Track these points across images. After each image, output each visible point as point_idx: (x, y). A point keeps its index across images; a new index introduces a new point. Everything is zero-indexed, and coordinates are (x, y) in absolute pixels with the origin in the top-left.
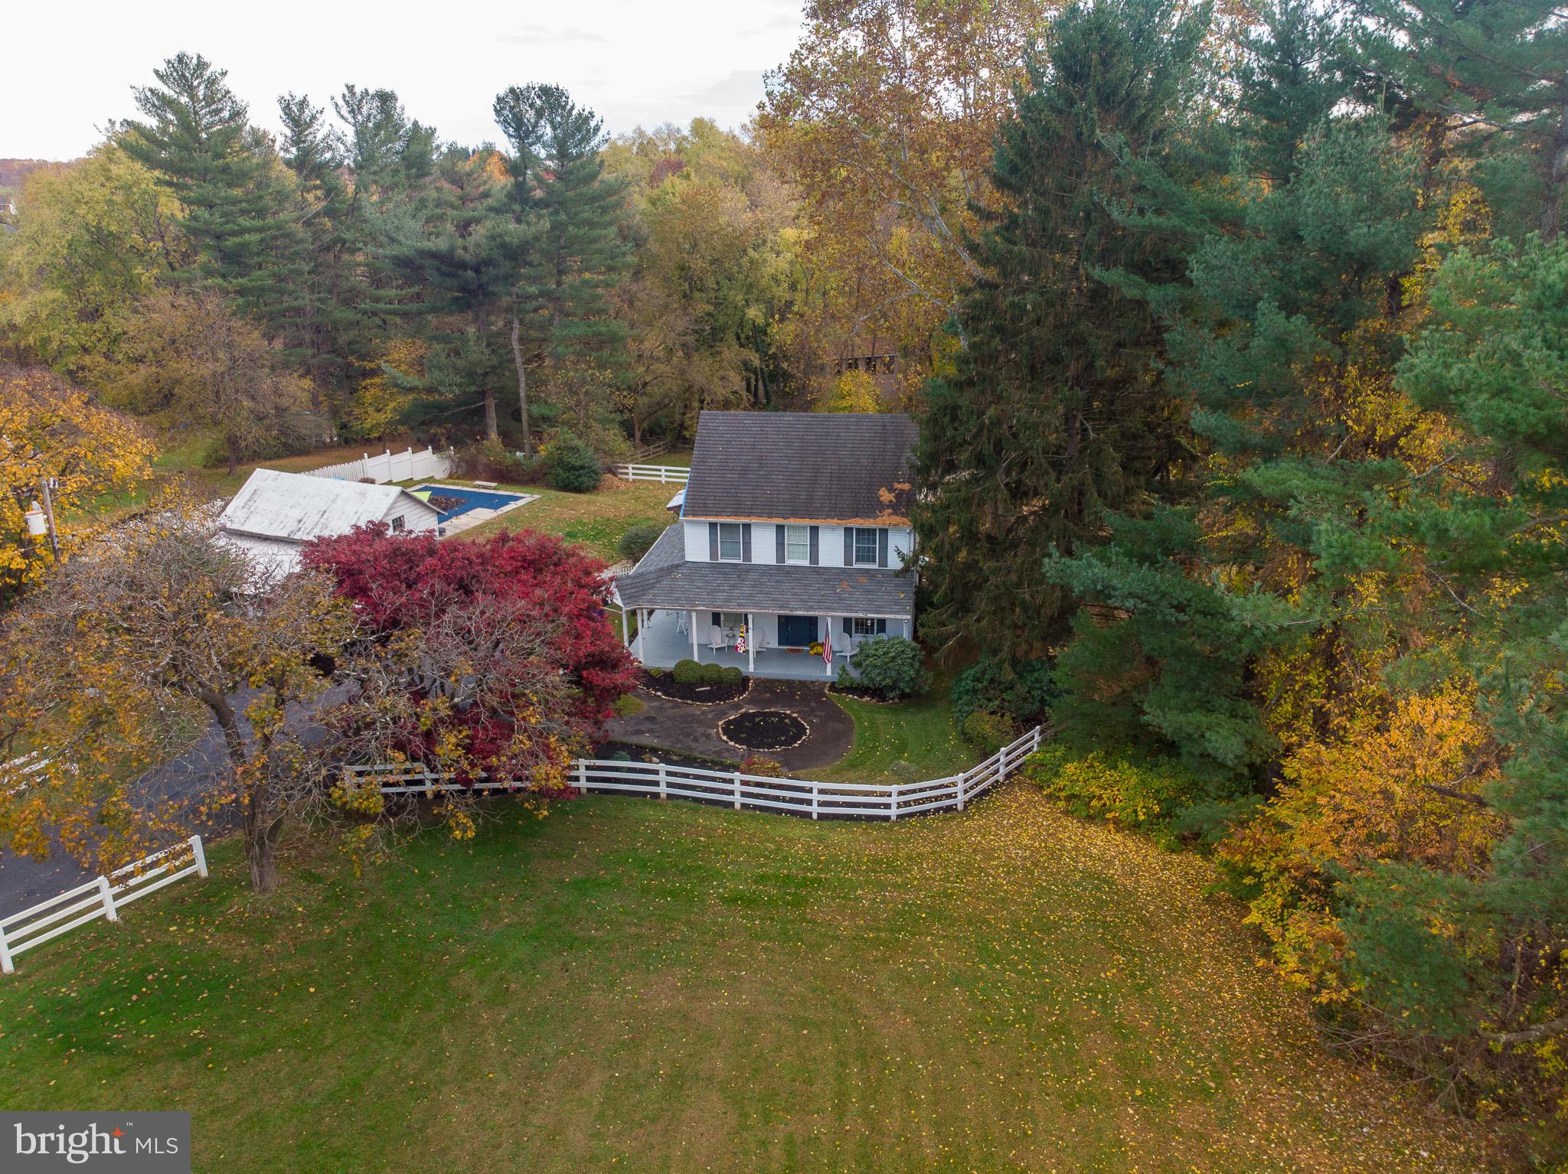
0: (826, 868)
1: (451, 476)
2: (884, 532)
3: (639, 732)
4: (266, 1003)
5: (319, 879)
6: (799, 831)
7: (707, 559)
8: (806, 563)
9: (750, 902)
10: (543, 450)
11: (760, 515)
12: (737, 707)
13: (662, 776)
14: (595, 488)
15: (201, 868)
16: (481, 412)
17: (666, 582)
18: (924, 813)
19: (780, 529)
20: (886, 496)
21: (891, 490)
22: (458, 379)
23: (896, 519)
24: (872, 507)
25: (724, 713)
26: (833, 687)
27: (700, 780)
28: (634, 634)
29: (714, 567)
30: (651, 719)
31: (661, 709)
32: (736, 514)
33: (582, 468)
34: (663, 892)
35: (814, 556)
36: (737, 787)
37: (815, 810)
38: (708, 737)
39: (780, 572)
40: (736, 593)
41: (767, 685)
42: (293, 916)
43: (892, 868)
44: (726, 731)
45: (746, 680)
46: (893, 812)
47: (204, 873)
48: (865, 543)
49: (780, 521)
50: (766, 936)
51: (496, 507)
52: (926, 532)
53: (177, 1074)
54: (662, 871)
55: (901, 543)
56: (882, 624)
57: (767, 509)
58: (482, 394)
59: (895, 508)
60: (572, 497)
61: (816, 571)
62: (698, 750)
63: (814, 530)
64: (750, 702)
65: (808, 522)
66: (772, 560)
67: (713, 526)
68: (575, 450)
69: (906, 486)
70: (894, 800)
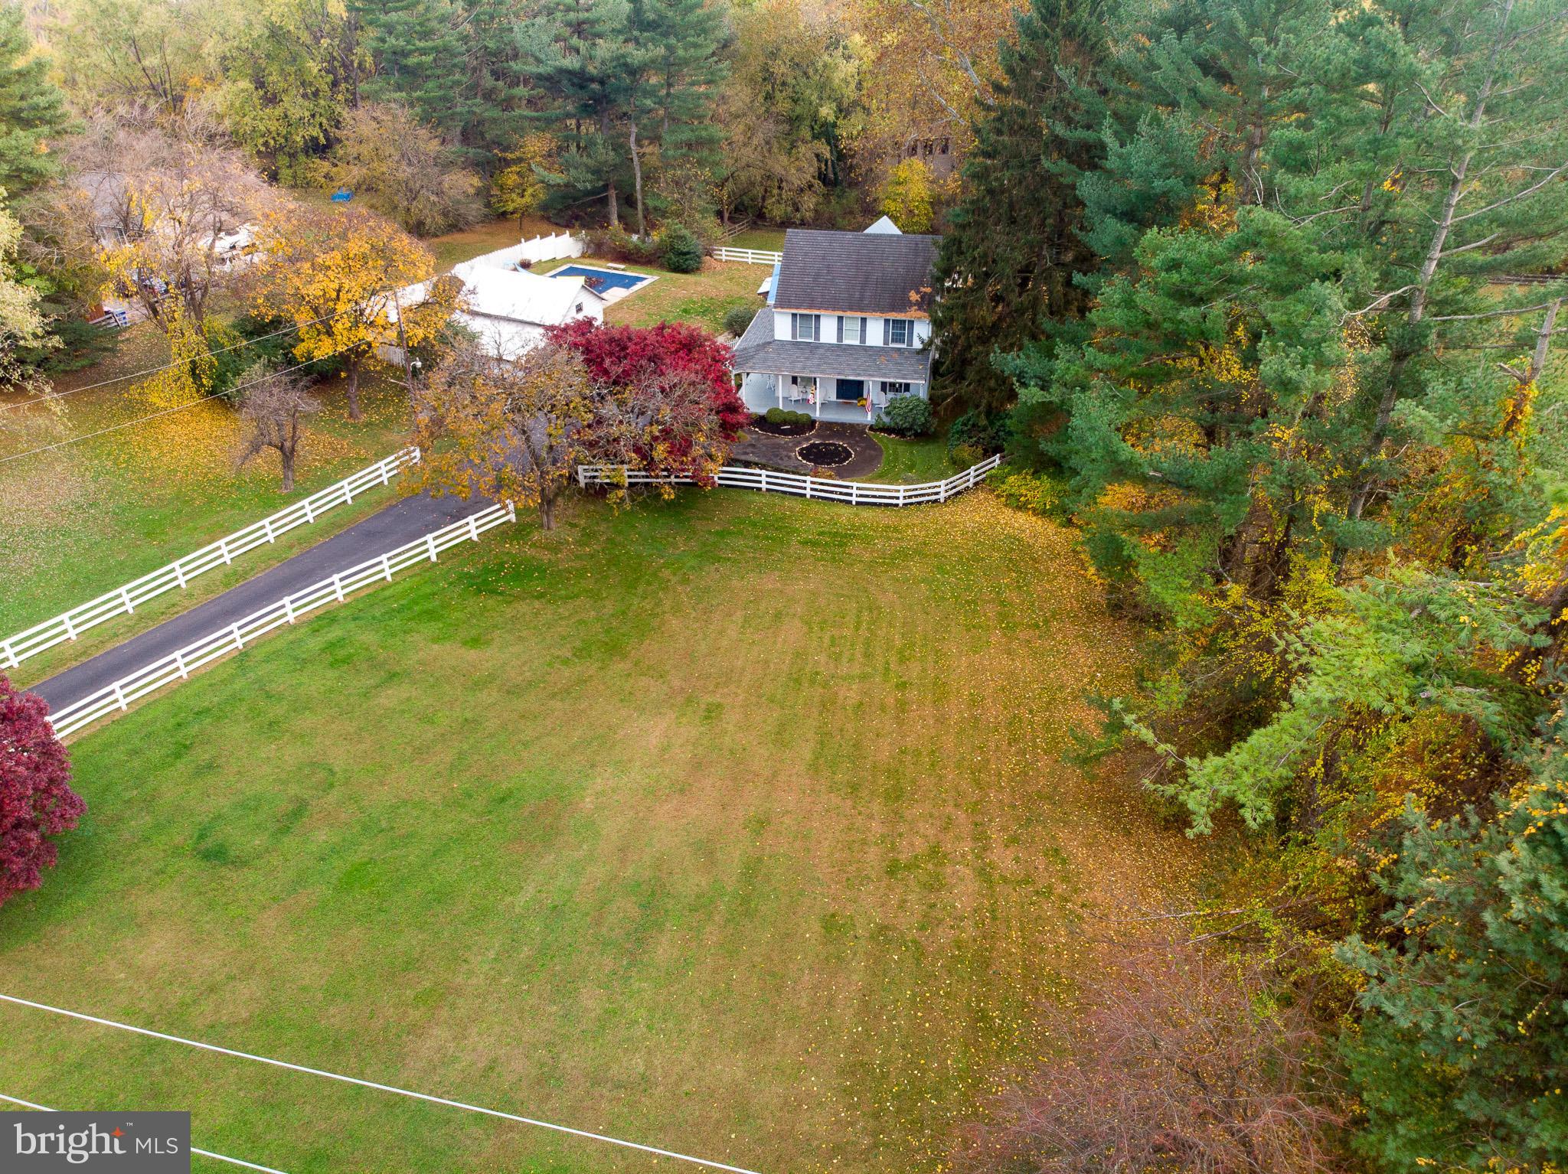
0: (859, 529)
1: (583, 256)
2: (911, 323)
3: (746, 453)
4: (568, 579)
5: (575, 526)
6: (844, 510)
7: (789, 338)
8: (857, 342)
9: (814, 544)
10: (655, 237)
11: (826, 309)
12: (808, 439)
13: (764, 478)
14: (698, 269)
15: (512, 517)
16: (604, 201)
17: (762, 354)
18: (920, 503)
19: (840, 319)
20: (914, 296)
21: (918, 292)
22: (590, 176)
23: (920, 314)
24: (903, 304)
25: (799, 443)
26: (871, 428)
27: (787, 481)
28: (739, 386)
29: (795, 344)
30: (753, 446)
31: (758, 439)
32: (810, 307)
33: (688, 253)
34: (767, 538)
35: (863, 339)
36: (808, 485)
37: (854, 499)
38: (789, 457)
39: (839, 349)
40: (809, 363)
41: (828, 426)
42: (568, 542)
43: (896, 530)
44: (801, 454)
45: (814, 422)
46: (901, 502)
47: (514, 520)
48: (899, 330)
49: (840, 314)
50: (823, 559)
51: (627, 286)
52: (938, 324)
53: (537, 604)
54: (764, 528)
55: (922, 330)
56: (907, 387)
57: (832, 305)
58: (606, 187)
59: (920, 305)
60: (682, 277)
61: (864, 349)
62: (783, 464)
63: (864, 320)
64: (816, 436)
65: (860, 315)
66: (834, 341)
67: (794, 315)
68: (682, 238)
69: (928, 290)
70: (901, 494)
